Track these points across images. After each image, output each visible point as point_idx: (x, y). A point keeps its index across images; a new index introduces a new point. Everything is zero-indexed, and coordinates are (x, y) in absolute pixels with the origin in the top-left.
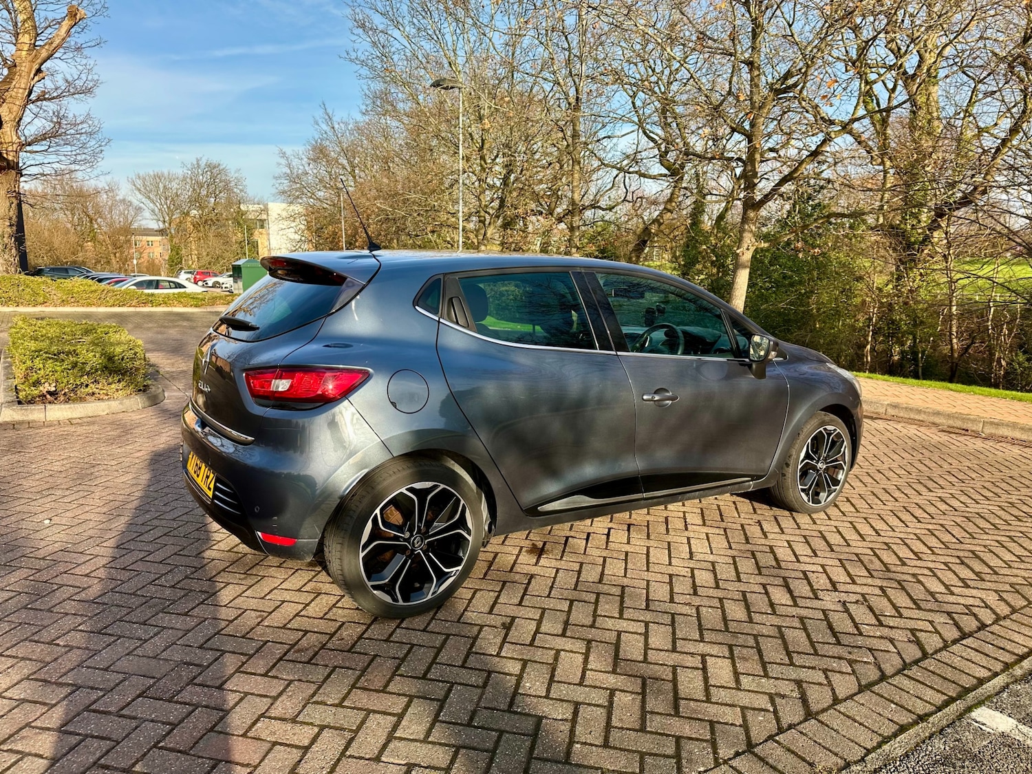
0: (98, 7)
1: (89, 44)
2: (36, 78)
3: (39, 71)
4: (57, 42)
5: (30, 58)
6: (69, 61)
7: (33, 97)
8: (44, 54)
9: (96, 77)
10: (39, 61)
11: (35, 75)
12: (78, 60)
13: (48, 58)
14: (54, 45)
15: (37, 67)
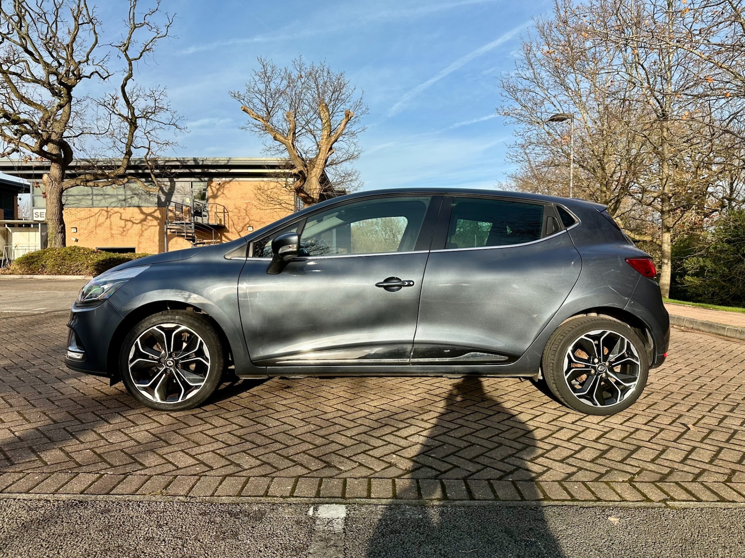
0: (364, 109)
1: (358, 131)
2: (330, 153)
3: (331, 149)
4: (339, 131)
5: (326, 143)
6: (347, 141)
7: (327, 163)
8: (333, 139)
9: (360, 149)
10: (331, 143)
11: (329, 151)
12: (351, 140)
13: (336, 141)
14: (338, 134)
15: (330, 147)
